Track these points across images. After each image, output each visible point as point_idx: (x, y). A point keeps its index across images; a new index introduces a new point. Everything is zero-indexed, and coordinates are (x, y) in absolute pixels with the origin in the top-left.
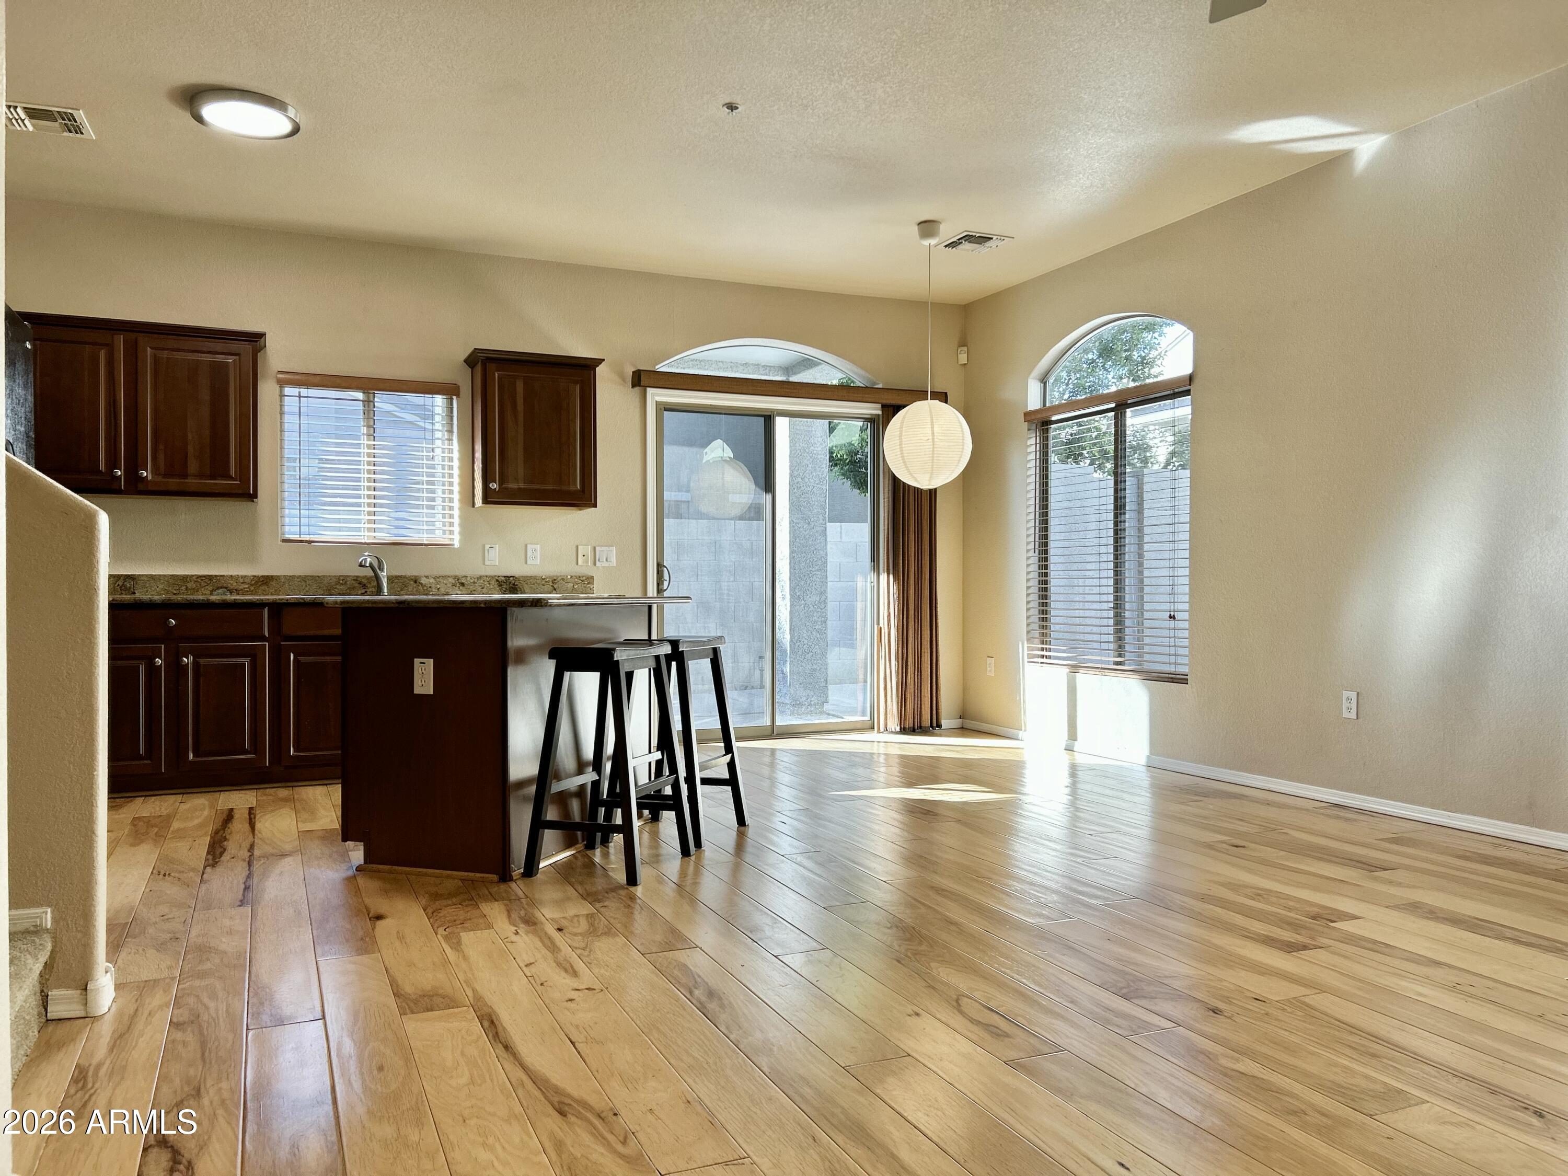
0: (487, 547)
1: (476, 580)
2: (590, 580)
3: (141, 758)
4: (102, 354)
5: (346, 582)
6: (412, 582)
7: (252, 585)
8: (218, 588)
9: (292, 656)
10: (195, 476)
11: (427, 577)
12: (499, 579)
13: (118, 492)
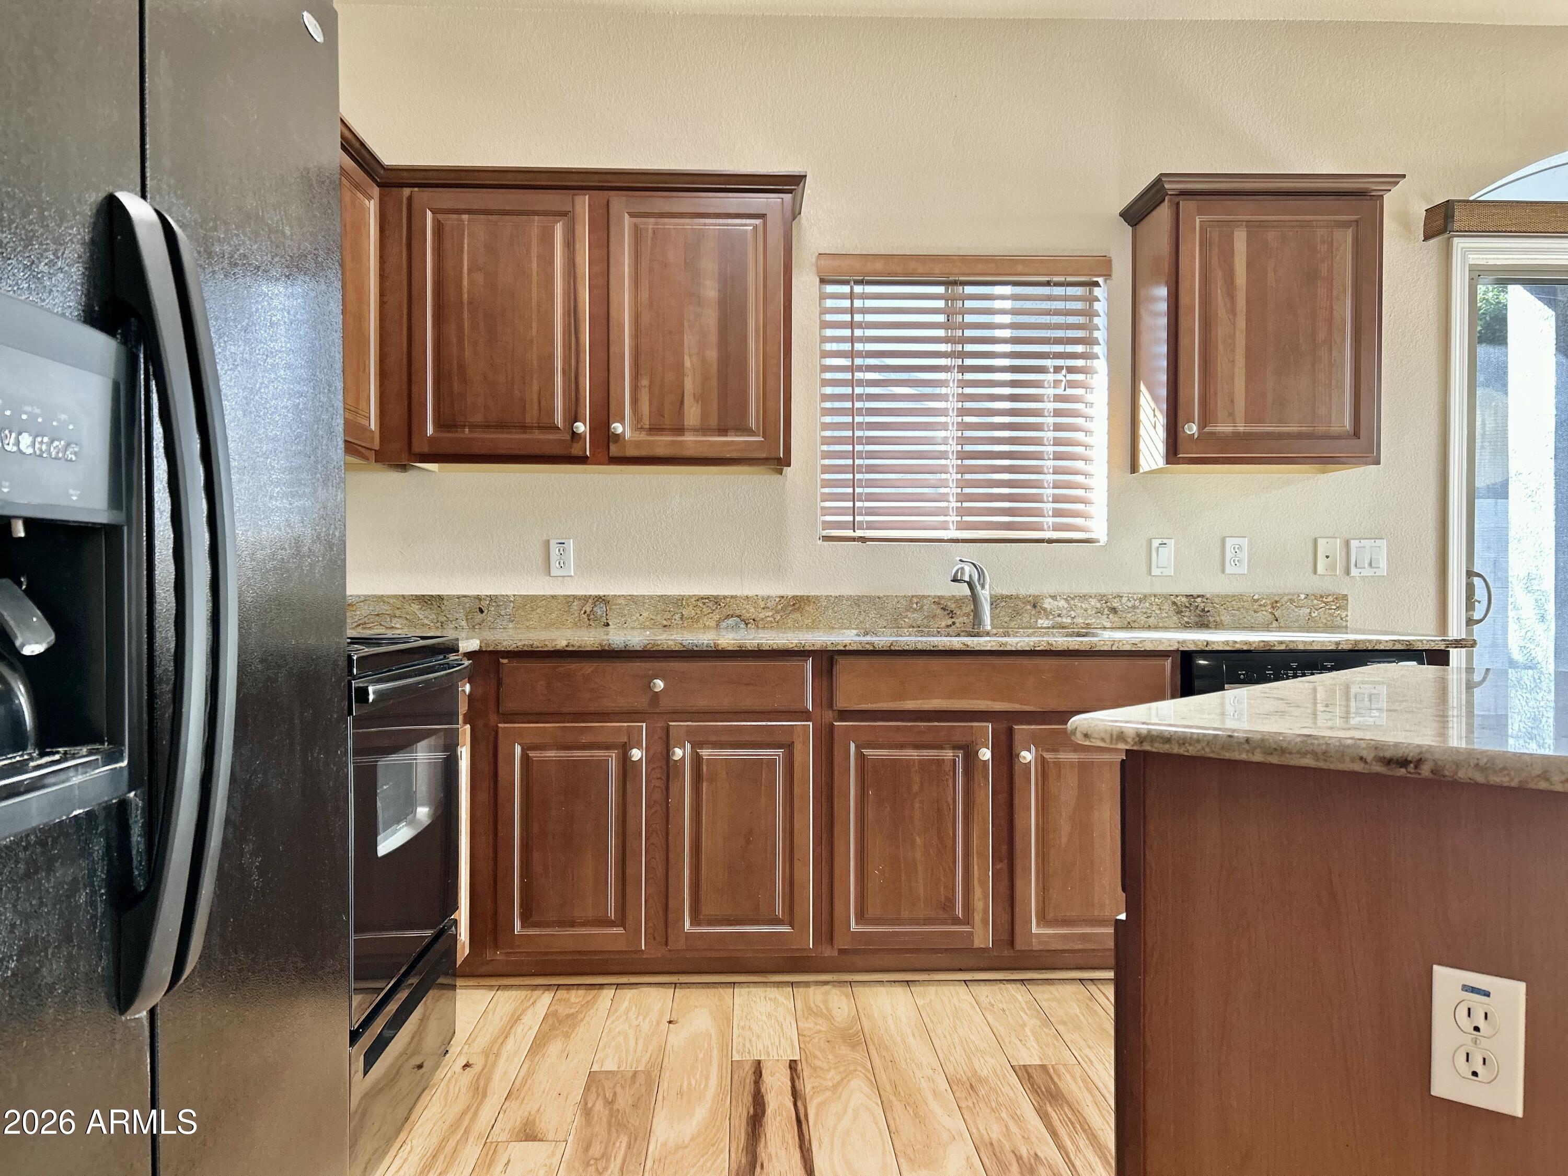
0: (1156, 543)
1: (1137, 603)
2: (1341, 601)
3: (607, 923)
4: (559, 230)
5: (922, 607)
6: (1029, 607)
7: (777, 612)
8: (727, 617)
9: (852, 746)
10: (695, 430)
11: (1054, 597)
12: (1177, 600)
13: (582, 460)
